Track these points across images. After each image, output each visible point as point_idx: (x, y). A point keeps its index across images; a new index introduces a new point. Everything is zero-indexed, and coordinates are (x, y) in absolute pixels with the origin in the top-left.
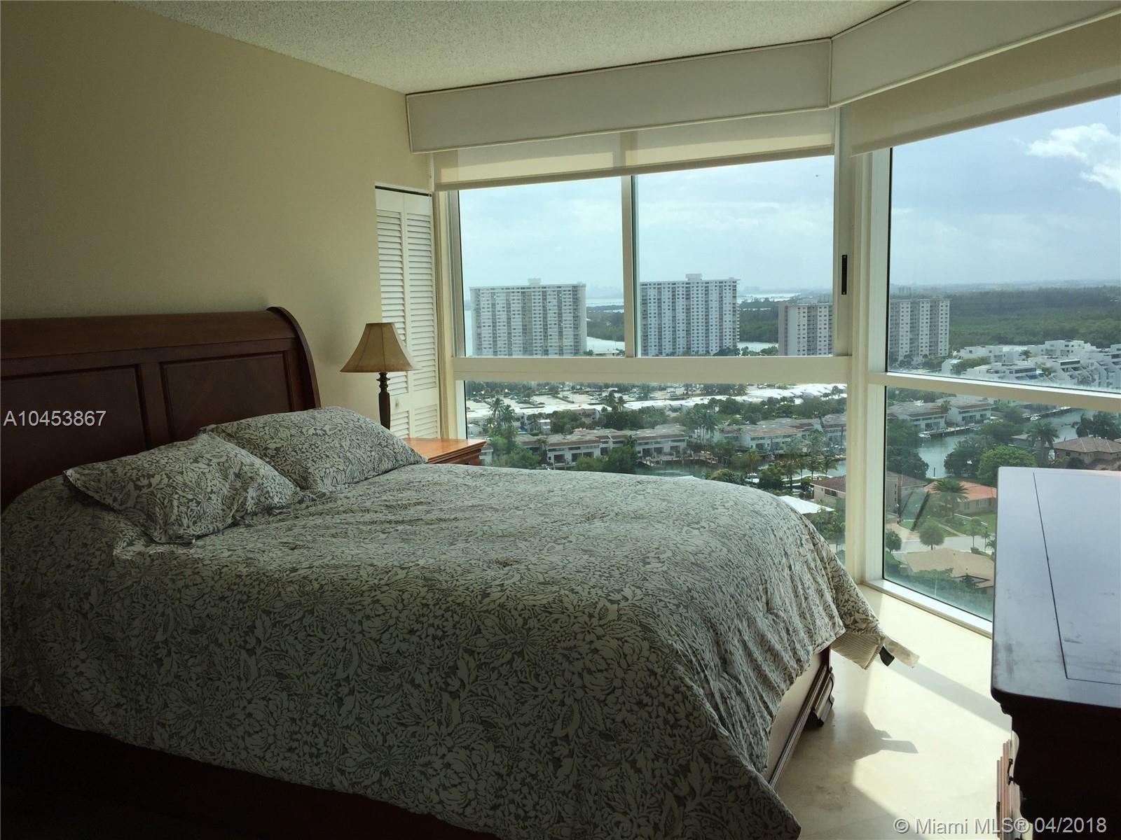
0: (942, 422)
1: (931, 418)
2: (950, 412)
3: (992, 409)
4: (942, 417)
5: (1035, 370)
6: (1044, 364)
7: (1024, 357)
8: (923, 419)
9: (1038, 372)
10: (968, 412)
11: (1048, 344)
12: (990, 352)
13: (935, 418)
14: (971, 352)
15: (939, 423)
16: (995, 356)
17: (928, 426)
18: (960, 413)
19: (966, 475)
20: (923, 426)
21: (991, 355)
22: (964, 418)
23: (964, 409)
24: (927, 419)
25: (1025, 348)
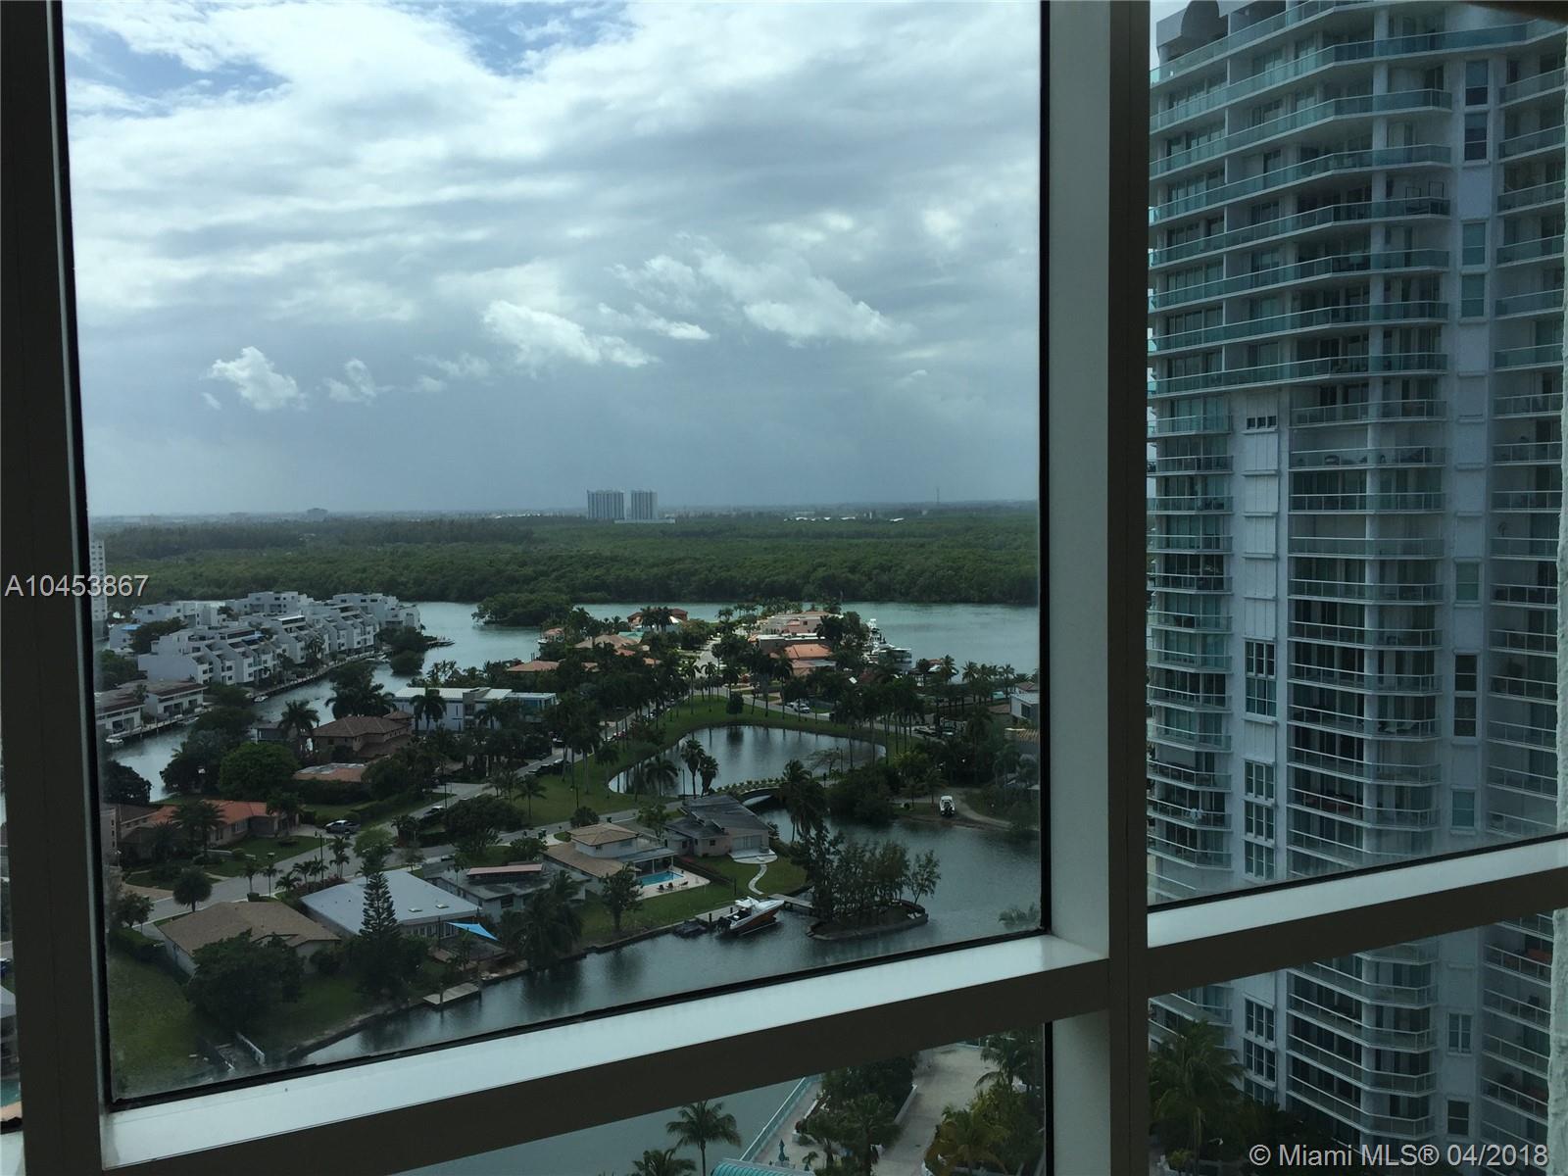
0: (137, 716)
1: (119, 714)
2: (147, 700)
3: (205, 692)
4: (137, 710)
5: (252, 632)
6: (260, 624)
7: (224, 616)
8: (109, 716)
9: (257, 635)
10: (172, 699)
11: (252, 598)
12: (179, 611)
13: (126, 713)
14: (150, 612)
15: (133, 719)
16: (186, 617)
17: (117, 725)
18: (161, 701)
19: (198, 791)
20: (109, 726)
21: (180, 615)
22: (166, 709)
23: (165, 694)
24: (114, 715)
25: (223, 604)
